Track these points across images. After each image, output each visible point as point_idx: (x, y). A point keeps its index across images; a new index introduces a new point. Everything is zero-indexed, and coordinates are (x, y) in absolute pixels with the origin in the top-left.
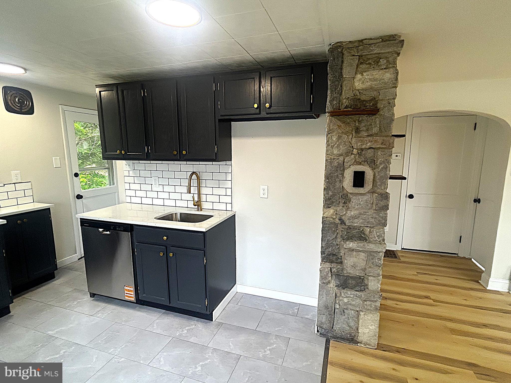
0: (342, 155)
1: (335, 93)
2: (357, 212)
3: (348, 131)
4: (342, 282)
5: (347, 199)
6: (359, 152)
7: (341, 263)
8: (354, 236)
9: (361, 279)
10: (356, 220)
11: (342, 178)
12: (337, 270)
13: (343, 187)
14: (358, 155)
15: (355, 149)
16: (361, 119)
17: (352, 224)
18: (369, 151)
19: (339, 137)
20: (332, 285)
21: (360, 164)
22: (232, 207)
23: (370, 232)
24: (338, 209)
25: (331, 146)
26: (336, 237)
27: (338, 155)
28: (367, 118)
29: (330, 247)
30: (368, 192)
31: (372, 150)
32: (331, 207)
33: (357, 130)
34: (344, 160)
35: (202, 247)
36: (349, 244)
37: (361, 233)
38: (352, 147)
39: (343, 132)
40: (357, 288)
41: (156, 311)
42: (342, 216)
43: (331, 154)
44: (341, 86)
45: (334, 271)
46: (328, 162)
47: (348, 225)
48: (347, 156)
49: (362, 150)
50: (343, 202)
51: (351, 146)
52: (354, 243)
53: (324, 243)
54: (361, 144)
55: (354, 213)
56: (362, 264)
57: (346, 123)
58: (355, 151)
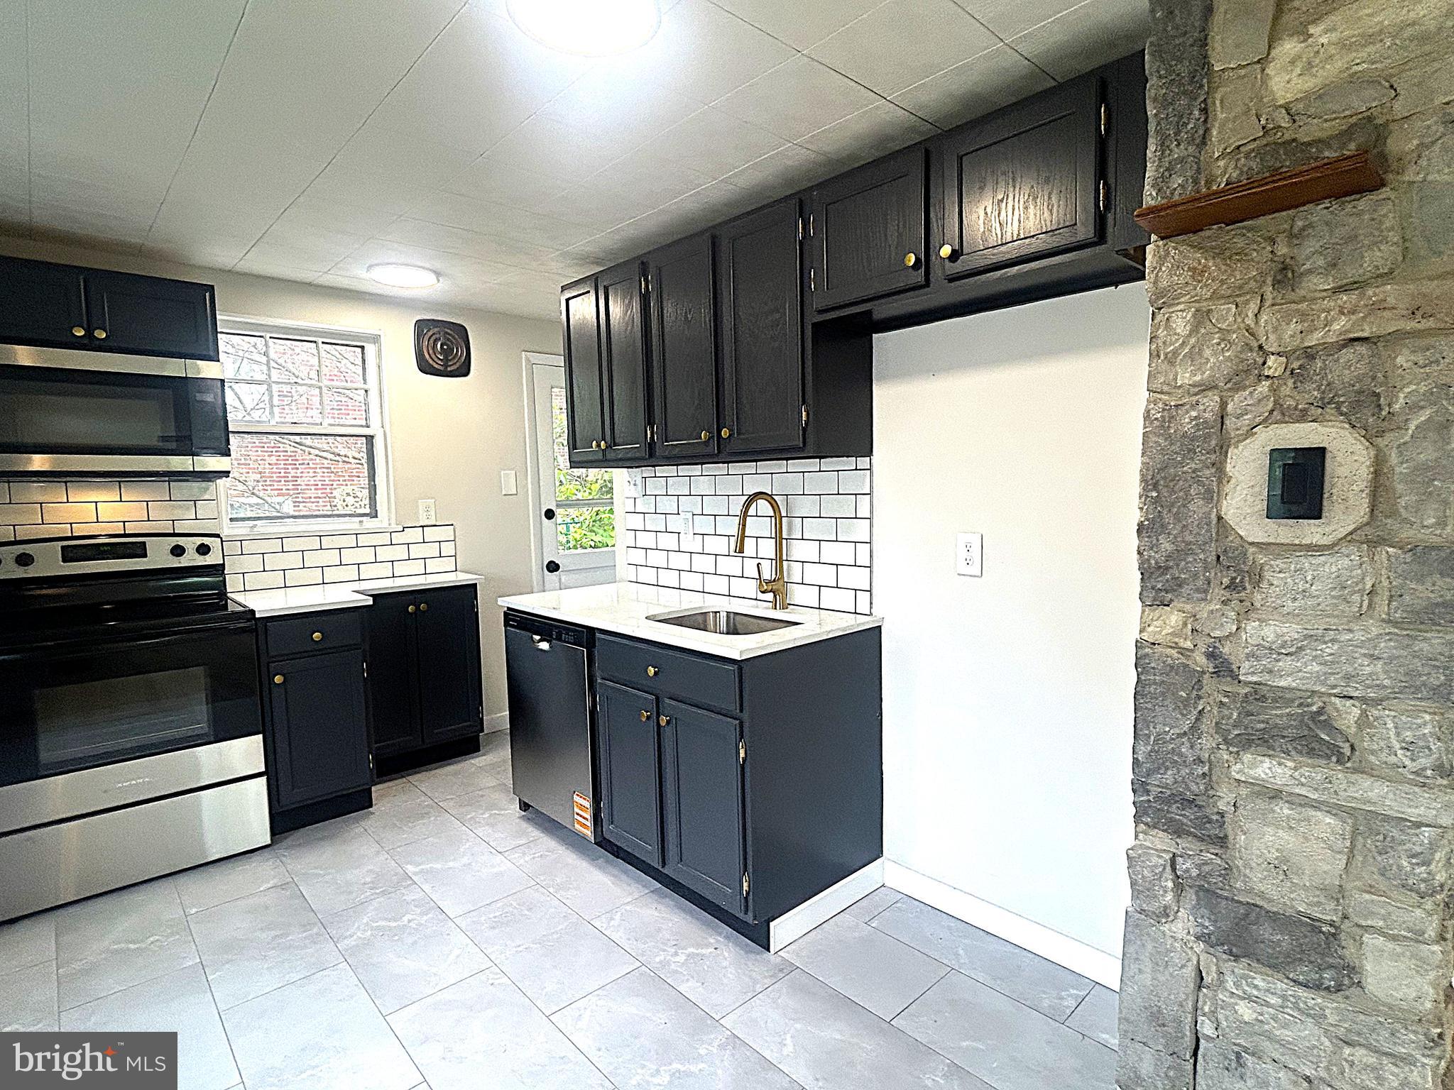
0: (1216, 387)
1: (1179, 145)
2: (1292, 631)
3: (1240, 287)
4: (1225, 925)
5: (1240, 571)
6: (1296, 365)
7: (1222, 841)
8: (1275, 732)
9: (1321, 932)
10: (1286, 663)
11: (1215, 484)
12: (1199, 866)
13: (1220, 518)
14: (1290, 383)
15: (1272, 357)
16: (1300, 224)
17: (1267, 677)
18: (1347, 354)
19: (1202, 317)
20: (1183, 925)
21: (1303, 417)
22: (871, 603)
23: (1363, 722)
24: (1204, 610)
25: (1166, 355)
26: (1194, 728)
27: (1197, 390)
28: (1332, 213)
29: (1167, 769)
30: (1349, 538)
31: (1362, 349)
32: (1171, 600)
33: (1286, 275)
34: (1223, 405)
35: (733, 707)
36: (1253, 765)
37: (1310, 722)
38: (1261, 347)
39: (1215, 296)
40: (1303, 972)
41: (638, 881)
42: (1220, 639)
43: (1166, 388)
44: (1205, 111)
45: (1187, 870)
46: (1152, 422)
47: (1247, 683)
48: (1238, 388)
49: (1310, 354)
50: (1226, 581)
51: (1255, 344)
52: (1280, 764)
53: (1143, 749)
54: (1299, 327)
55: (1275, 631)
56: (1331, 866)
57: (1228, 253)
58: (1274, 365)
